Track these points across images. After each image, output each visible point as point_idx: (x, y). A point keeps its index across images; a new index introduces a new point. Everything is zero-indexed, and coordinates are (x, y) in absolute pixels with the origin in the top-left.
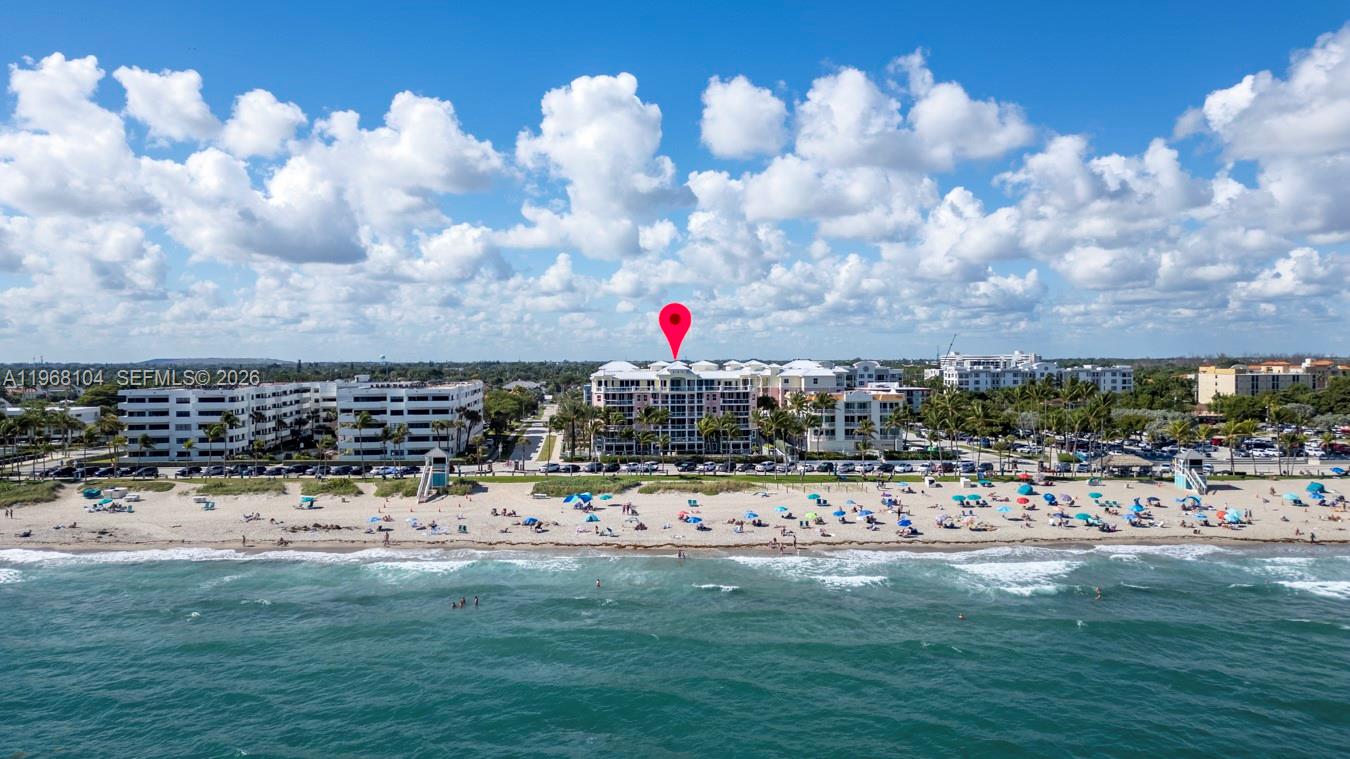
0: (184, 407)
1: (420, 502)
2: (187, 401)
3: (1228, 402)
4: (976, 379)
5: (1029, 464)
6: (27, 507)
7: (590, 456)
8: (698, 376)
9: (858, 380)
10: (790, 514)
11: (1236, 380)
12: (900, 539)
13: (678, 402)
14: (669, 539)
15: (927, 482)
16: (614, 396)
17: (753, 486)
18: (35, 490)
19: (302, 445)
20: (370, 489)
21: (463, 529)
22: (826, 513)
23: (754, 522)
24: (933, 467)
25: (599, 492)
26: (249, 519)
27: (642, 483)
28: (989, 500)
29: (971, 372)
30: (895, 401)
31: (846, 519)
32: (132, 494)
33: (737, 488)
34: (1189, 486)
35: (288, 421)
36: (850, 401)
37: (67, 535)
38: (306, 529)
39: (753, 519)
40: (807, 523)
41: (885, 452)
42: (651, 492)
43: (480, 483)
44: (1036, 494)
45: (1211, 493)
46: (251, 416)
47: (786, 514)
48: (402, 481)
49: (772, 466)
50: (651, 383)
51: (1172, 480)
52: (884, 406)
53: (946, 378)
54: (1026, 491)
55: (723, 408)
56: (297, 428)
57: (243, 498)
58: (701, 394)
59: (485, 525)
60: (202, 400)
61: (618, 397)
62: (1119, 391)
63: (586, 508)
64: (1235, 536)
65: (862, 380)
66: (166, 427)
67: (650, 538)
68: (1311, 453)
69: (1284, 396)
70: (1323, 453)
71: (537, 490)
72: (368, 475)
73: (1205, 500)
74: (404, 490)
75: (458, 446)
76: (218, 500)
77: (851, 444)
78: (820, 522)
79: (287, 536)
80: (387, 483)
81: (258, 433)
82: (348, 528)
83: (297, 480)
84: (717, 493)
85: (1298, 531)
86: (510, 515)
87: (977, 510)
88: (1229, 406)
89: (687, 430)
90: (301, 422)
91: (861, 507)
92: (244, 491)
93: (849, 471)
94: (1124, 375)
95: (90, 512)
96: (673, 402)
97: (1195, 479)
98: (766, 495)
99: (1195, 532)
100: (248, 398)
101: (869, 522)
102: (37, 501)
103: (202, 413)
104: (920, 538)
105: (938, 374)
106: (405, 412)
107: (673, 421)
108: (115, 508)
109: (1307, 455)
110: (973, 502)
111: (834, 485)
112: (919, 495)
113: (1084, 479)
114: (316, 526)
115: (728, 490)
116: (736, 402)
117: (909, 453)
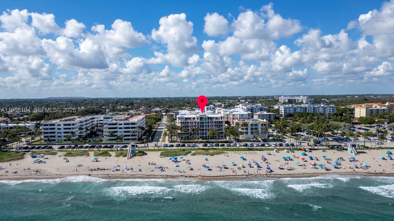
0: (59, 127)
1: (128, 159)
2: (60, 125)
3: (364, 119)
4: (290, 109)
5: (304, 142)
6: (15, 161)
7: (177, 141)
8: (208, 116)
9: (255, 110)
10: (235, 164)
11: (366, 111)
12: (267, 173)
13: (202, 124)
14: (200, 174)
15: (275, 151)
16: (183, 123)
17: (224, 152)
18: (18, 155)
19: (93, 136)
20: (113, 154)
21: (140, 170)
22: (246, 163)
23: (225, 167)
24: (277, 145)
25: (179, 155)
26: (79, 166)
27: (192, 151)
28: (292, 158)
29: (288, 107)
30: (265, 123)
31: (251, 166)
32: (46, 156)
33: (219, 153)
34: (352, 152)
35: (89, 128)
36: (252, 123)
37: (27, 172)
38: (95, 170)
39: (224, 166)
40: (240, 168)
41: (263, 139)
42: (194, 155)
43: (145, 152)
44: (307, 155)
45: (358, 154)
46: (79, 128)
47: (234, 164)
48: (123, 151)
49: (229, 145)
50: (194, 118)
51: (347, 150)
52: (262, 125)
53: (280, 109)
54: (304, 154)
55: (215, 126)
56: (92, 130)
57: (77, 157)
58: (209, 122)
59: (147, 168)
60: (65, 125)
61: (184, 123)
62: (331, 113)
63: (175, 162)
64: (365, 172)
65: (256, 110)
66: (54, 133)
67: (194, 174)
68: (388, 138)
69: (380, 116)
70: (391, 138)
71: (161, 155)
72: (113, 149)
73: (357, 157)
74: (123, 155)
75: (138, 137)
76: (69, 158)
77: (252, 136)
78: (244, 167)
79: (91, 173)
80: (118, 152)
81: (81, 133)
82: (107, 169)
83: (92, 150)
84: (213, 155)
85: (384, 170)
86: (154, 164)
87: (289, 162)
88: (364, 120)
89: (205, 132)
90: (93, 128)
91: (256, 161)
92: (77, 155)
93: (252, 146)
94: (333, 108)
95: (34, 163)
96: (200, 124)
97: (354, 150)
98: (228, 156)
99: (354, 170)
100: (78, 123)
101: (258, 167)
102: (18, 159)
103: (64, 129)
104: (273, 173)
105: (278, 108)
106: (123, 128)
107: (201, 130)
108: (40, 162)
109: (387, 139)
110: (288, 159)
111: (248, 152)
112: (272, 155)
113: (321, 149)
114: (98, 168)
115: (217, 154)
116: (219, 124)
117: (270, 139)
